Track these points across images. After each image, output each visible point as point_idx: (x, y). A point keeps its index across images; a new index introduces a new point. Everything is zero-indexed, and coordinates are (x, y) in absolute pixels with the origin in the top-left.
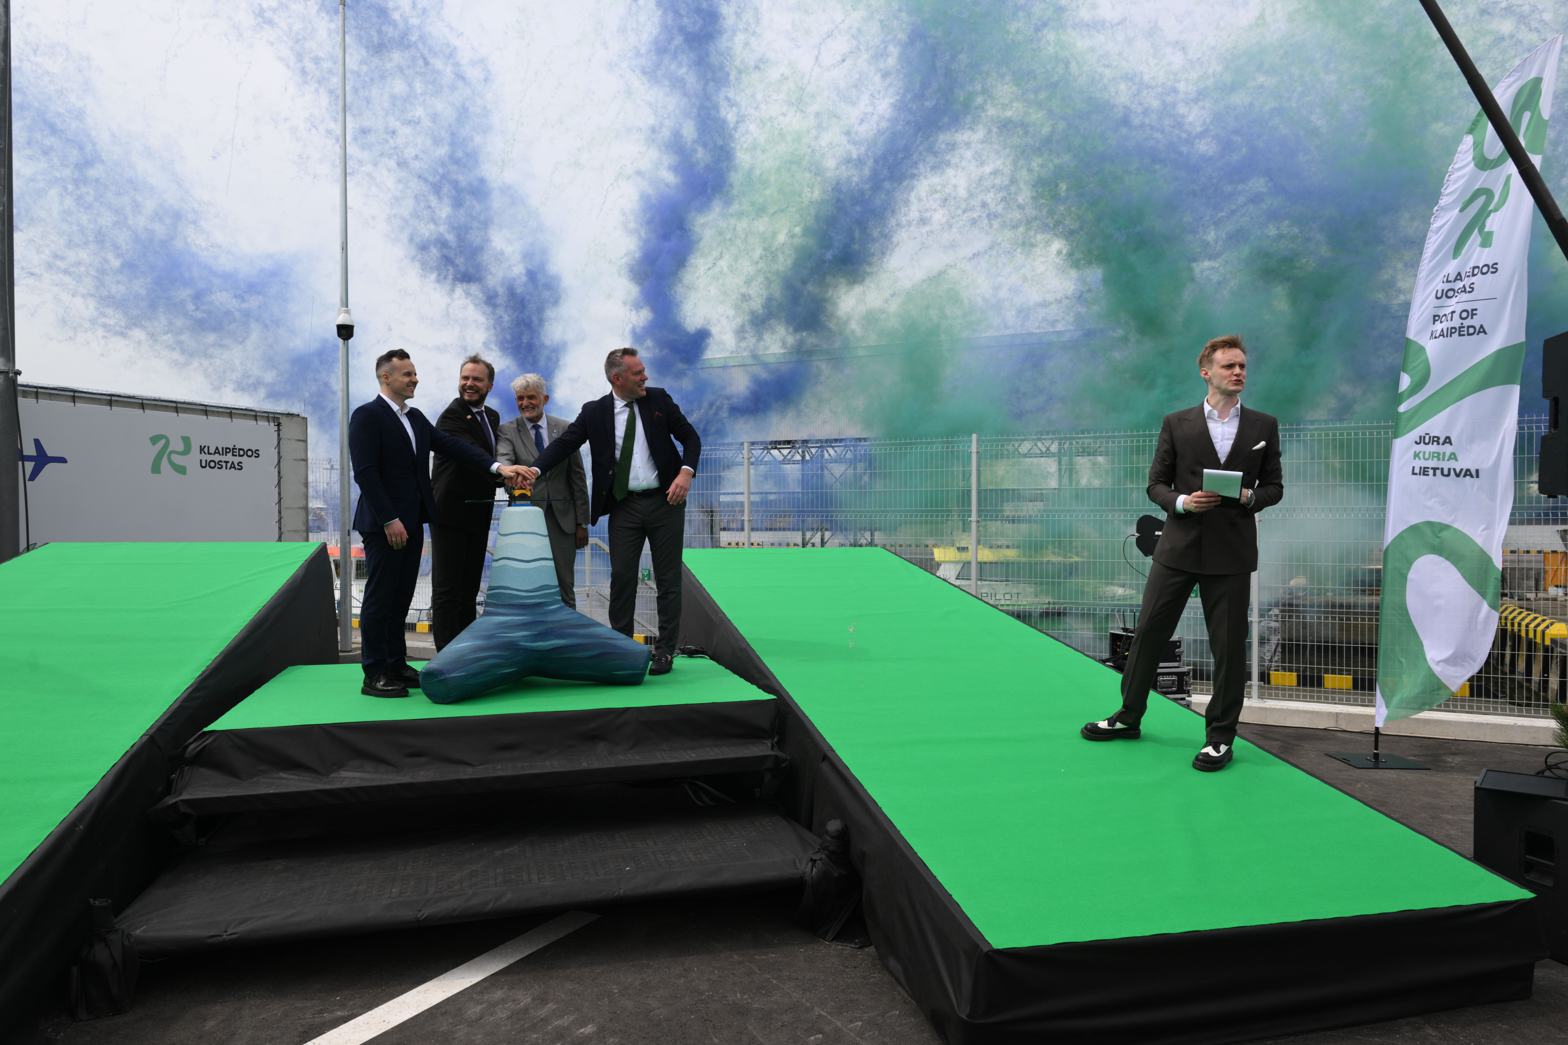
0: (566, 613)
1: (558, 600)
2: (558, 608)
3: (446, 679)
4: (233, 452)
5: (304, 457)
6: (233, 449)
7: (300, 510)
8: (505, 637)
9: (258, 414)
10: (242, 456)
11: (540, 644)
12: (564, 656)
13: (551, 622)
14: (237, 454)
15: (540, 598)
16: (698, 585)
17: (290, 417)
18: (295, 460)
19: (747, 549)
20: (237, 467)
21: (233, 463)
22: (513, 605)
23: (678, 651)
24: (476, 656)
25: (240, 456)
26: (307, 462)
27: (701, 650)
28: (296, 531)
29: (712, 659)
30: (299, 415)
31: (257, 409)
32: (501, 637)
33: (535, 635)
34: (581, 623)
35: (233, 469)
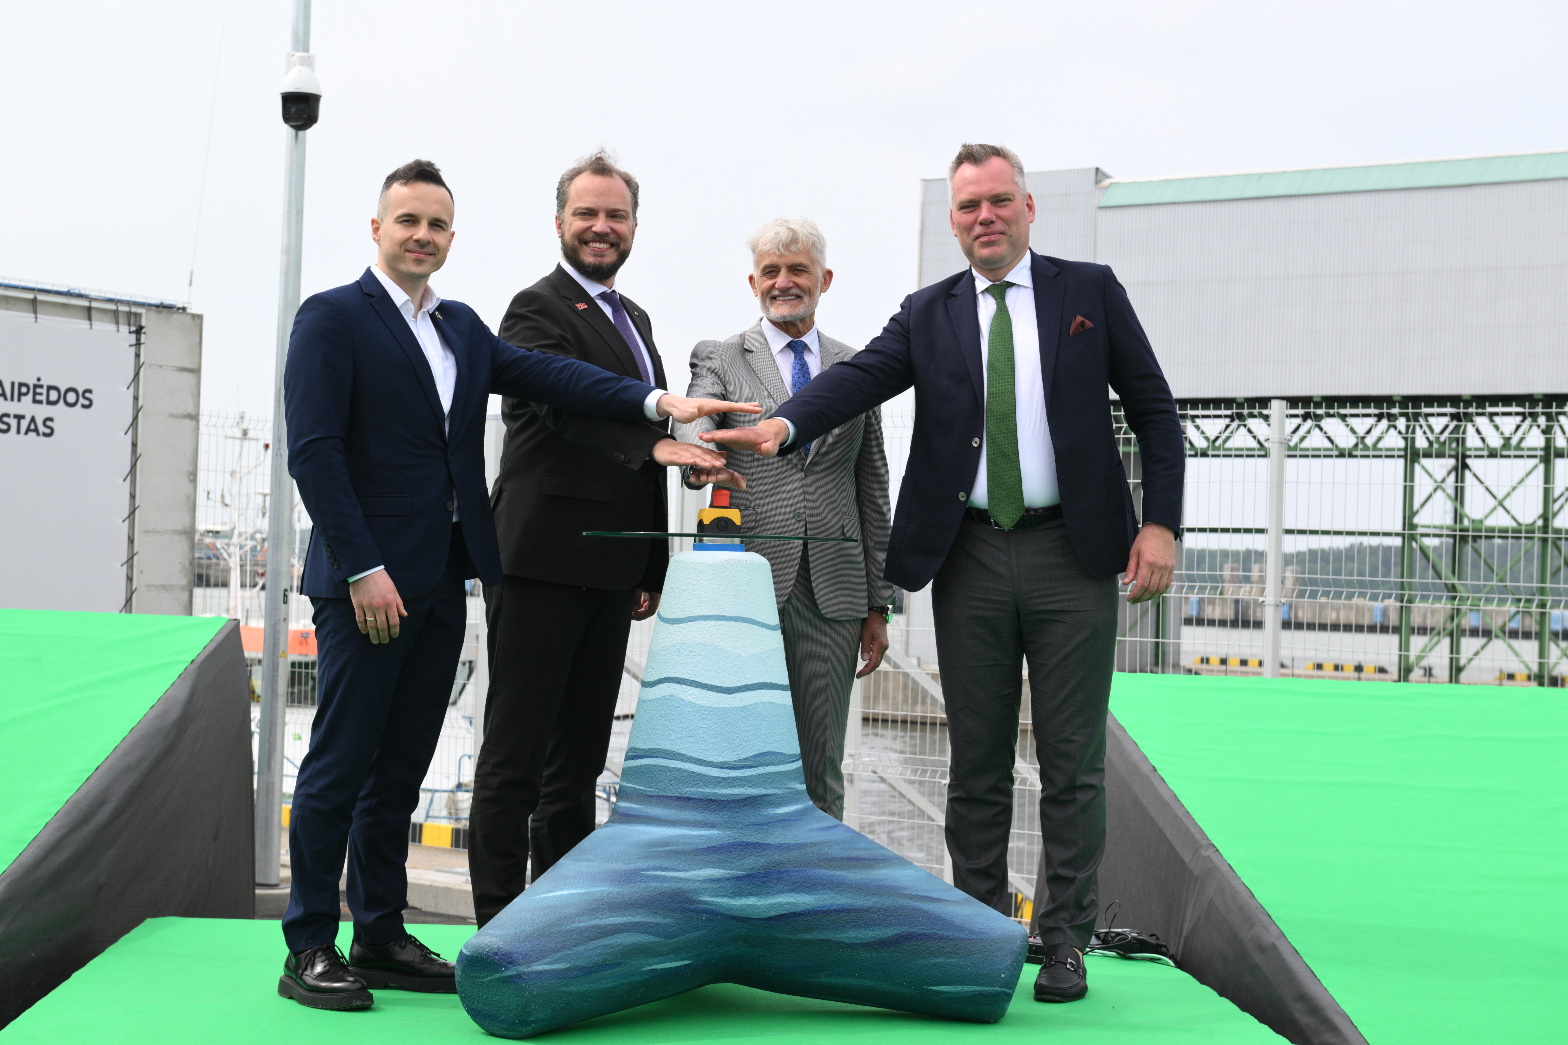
0: (816, 825)
1: (798, 792)
2: (797, 812)
3: (519, 976)
4: (35, 394)
5: (191, 410)
6: (35, 386)
7: (177, 538)
8: (665, 878)
9: (94, 304)
10: (55, 403)
11: (751, 901)
12: (808, 936)
13: (781, 847)
14: (43, 398)
15: (754, 786)
16: (1146, 769)
17: (165, 313)
18: (172, 416)
19: (1268, 681)
20: (42, 429)
21: (33, 420)
22: (688, 799)
23: (1094, 941)
24: (594, 922)
25: (49, 403)
26: (198, 421)
27: (1153, 941)
28: (164, 587)
29: (1180, 965)
30: (184, 309)
31: (93, 294)
32: (656, 878)
33: (738, 878)
34: (855, 854)
35: (32, 435)
